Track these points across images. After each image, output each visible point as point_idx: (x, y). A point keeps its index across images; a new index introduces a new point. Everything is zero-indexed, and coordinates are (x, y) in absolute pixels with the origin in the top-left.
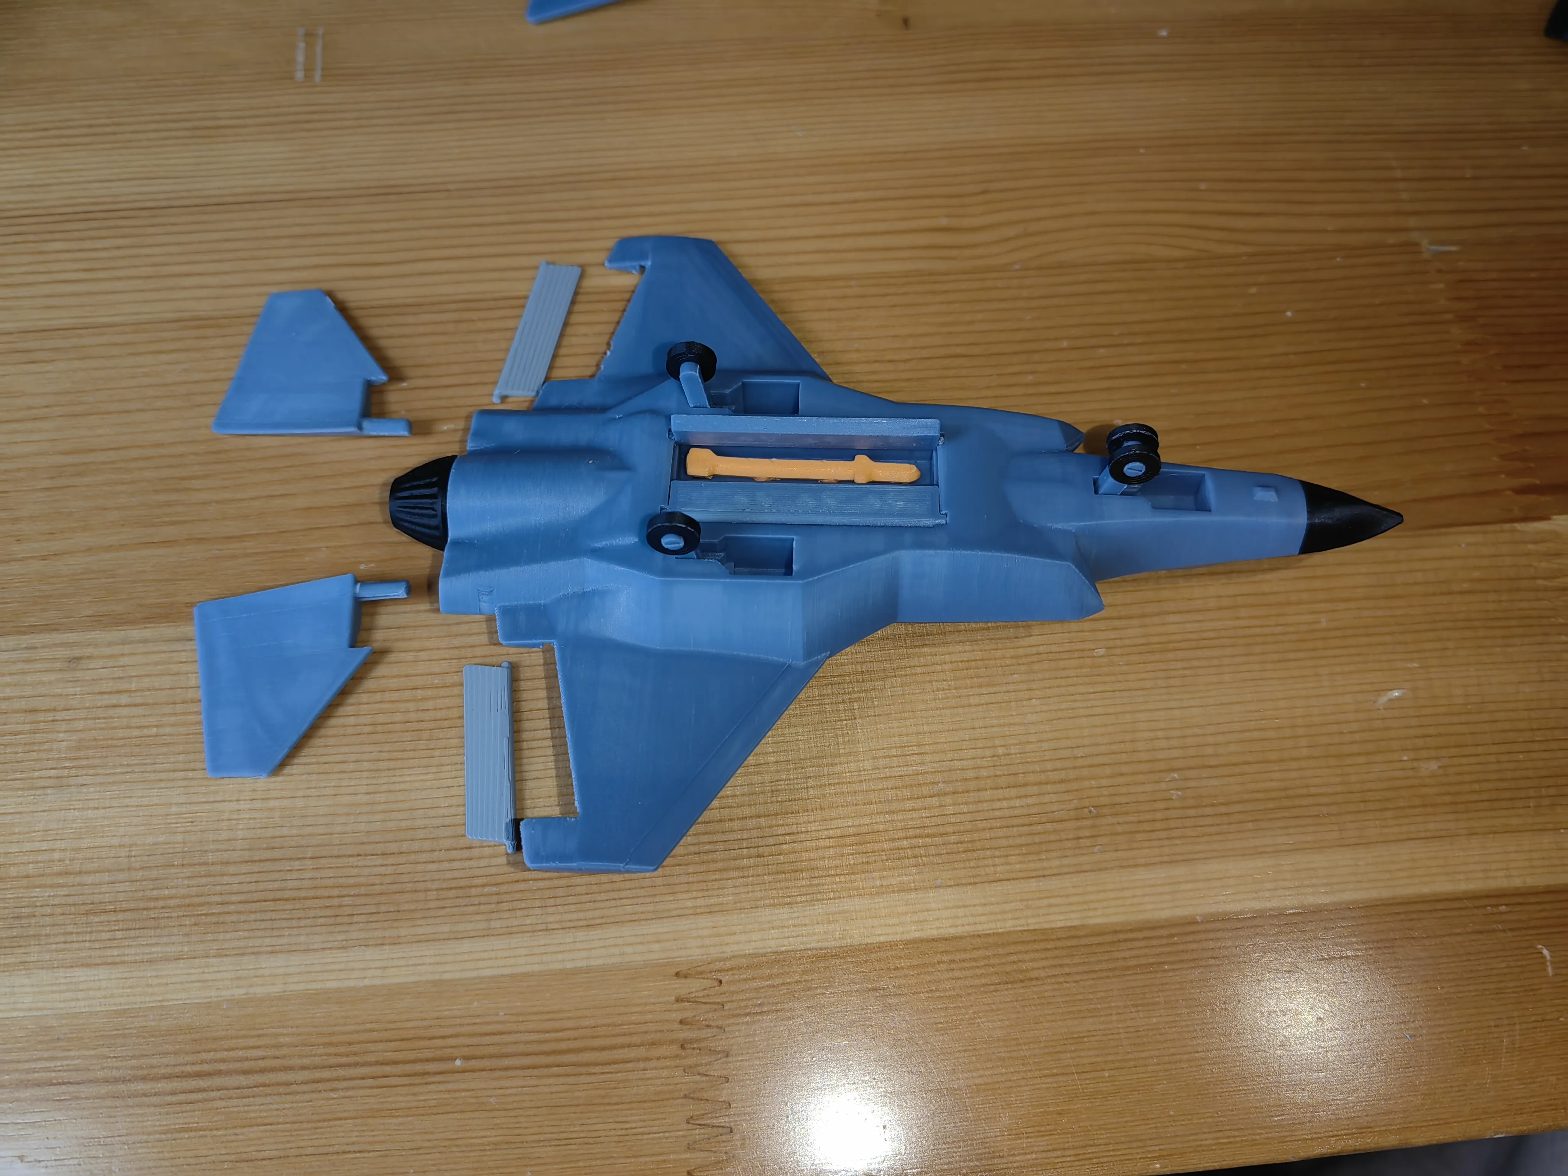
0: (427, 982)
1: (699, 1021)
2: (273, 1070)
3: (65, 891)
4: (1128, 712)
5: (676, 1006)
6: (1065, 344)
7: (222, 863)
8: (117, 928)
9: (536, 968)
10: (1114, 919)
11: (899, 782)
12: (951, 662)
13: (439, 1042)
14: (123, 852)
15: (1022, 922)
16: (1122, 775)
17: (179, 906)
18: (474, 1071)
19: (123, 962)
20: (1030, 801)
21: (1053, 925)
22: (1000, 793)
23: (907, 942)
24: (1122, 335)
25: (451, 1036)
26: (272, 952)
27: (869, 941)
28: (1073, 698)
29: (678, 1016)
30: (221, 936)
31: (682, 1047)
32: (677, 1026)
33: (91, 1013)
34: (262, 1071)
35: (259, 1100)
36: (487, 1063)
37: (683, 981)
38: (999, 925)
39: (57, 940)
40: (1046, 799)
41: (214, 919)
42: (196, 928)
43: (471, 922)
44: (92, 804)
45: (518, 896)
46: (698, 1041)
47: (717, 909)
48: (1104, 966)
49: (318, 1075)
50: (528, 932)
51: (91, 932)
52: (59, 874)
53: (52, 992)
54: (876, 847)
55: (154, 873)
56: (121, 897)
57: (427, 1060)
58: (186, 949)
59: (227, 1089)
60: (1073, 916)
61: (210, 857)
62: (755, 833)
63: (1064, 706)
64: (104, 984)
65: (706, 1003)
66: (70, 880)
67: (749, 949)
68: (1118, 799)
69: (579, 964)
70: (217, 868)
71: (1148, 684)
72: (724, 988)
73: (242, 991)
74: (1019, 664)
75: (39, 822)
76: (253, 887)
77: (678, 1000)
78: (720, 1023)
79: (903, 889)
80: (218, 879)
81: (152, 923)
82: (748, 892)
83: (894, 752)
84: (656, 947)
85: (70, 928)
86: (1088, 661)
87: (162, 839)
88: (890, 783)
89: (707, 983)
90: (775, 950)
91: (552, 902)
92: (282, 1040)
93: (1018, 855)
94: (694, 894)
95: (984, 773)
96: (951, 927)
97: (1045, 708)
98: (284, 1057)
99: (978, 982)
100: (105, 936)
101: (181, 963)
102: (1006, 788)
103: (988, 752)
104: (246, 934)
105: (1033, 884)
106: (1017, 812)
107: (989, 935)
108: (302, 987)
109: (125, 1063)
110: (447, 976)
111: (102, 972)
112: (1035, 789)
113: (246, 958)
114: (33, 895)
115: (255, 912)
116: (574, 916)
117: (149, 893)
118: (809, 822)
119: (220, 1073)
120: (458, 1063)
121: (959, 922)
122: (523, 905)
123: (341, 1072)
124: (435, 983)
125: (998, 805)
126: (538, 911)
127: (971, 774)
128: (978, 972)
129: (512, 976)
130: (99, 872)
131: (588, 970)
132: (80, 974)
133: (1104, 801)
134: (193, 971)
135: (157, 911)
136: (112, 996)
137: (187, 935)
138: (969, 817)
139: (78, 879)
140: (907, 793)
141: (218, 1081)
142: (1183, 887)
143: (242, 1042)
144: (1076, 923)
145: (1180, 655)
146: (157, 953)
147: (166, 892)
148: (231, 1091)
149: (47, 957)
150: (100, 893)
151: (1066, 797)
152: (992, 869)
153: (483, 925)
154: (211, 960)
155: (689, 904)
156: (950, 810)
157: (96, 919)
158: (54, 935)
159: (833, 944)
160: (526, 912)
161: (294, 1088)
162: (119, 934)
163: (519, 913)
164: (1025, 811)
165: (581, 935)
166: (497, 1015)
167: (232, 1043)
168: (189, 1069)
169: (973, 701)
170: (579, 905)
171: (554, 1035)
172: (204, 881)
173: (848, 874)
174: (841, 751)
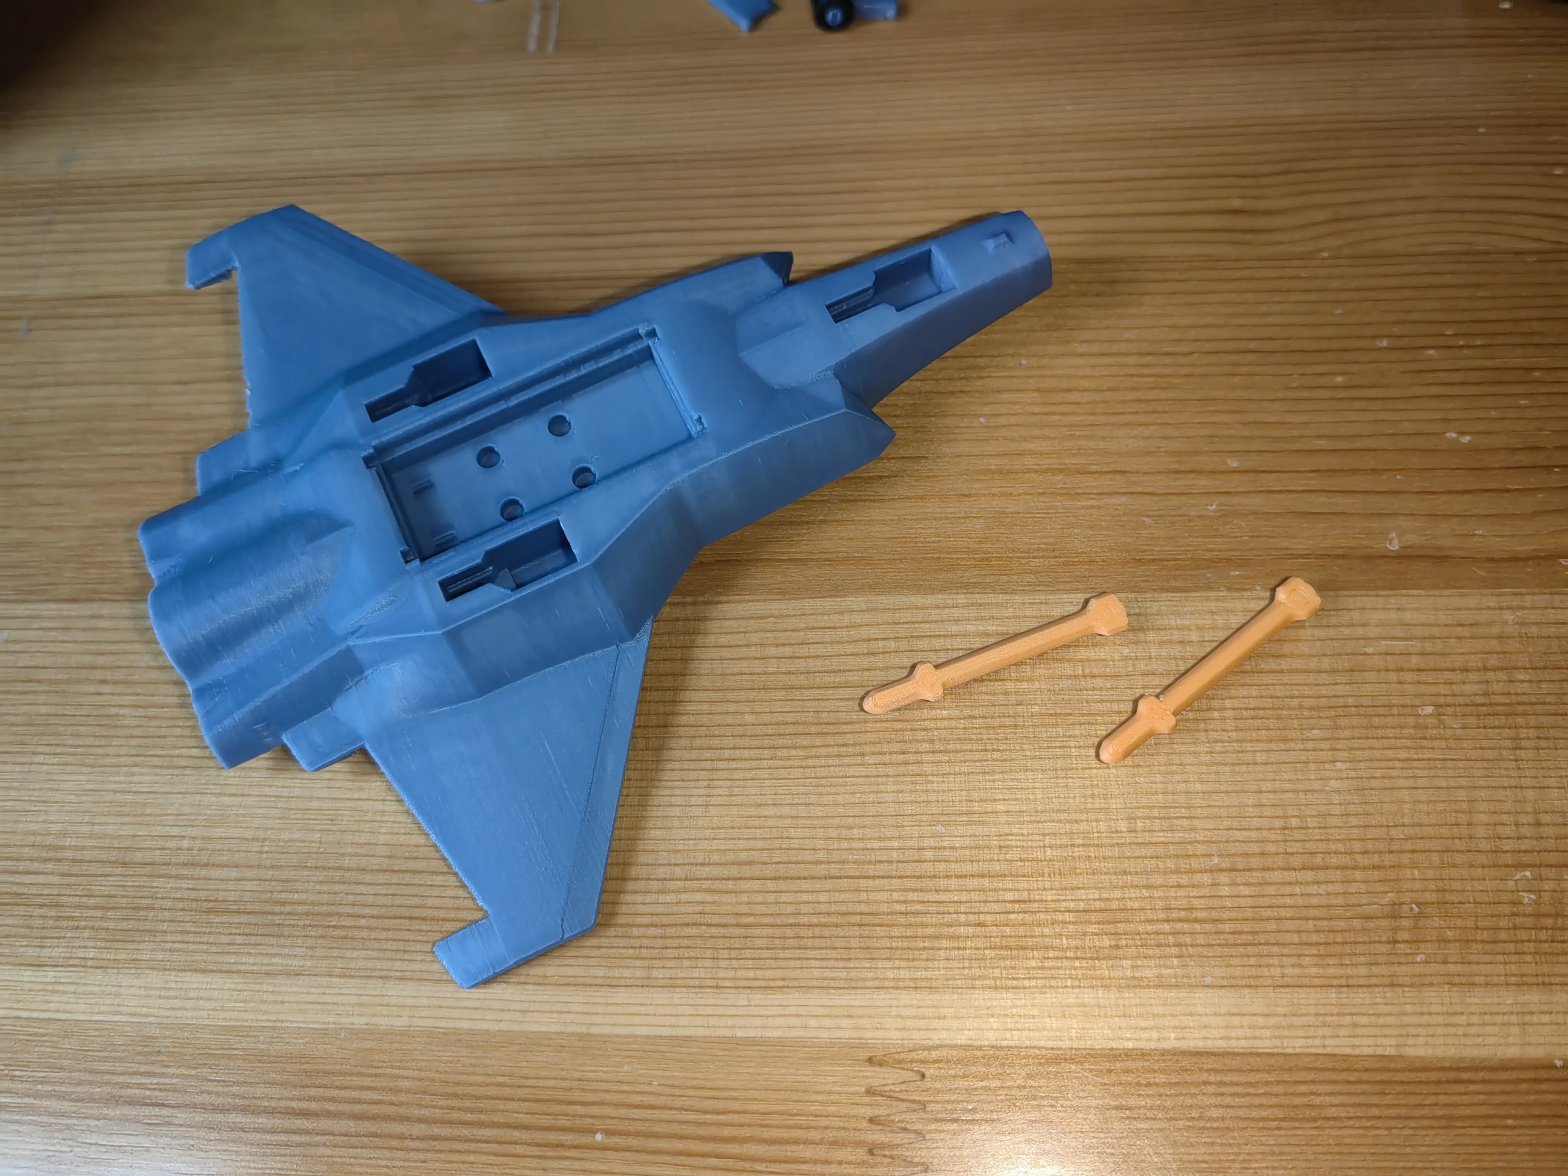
0: (573, 1034)
1: (893, 1121)
2: (387, 1118)
3: (191, 884)
4: (1462, 788)
5: (867, 1099)
6: (1385, 343)
7: (358, 870)
8: (238, 931)
9: (701, 1032)
10: (1440, 1052)
11: (1161, 850)
12: (1233, 709)
13: (579, 1109)
14: (255, 847)
15: (1317, 1042)
16: (1454, 866)
17: (307, 914)
18: (616, 1150)
19: (238, 972)
20: (1331, 888)
21: (1357, 1052)
22: (1291, 876)
23: (1164, 1053)
24: (1455, 335)
25: (594, 1104)
26: (401, 979)
27: (1114, 1045)
28: (1390, 764)
29: (868, 1112)
30: (348, 954)
31: (871, 1152)
32: (864, 1124)
33: (197, 1026)
34: (375, 1118)
35: (366, 1153)
36: (633, 1142)
37: (877, 1069)
38: (1286, 1042)
39: (174, 938)
40: (1353, 888)
41: (343, 933)
42: (321, 941)
43: (629, 967)
44: (229, 790)
45: (687, 942)
46: (892, 1146)
47: (924, 984)
48: (1426, 1111)
49: (437, 1131)
50: (695, 987)
51: (210, 933)
52: (185, 865)
53: (160, 997)
54: (1131, 927)
55: (285, 874)
56: (247, 897)
57: (563, 1129)
58: (308, 964)
59: (333, 1134)
60: (1385, 1041)
61: (347, 862)
62: (975, 896)
63: (1378, 773)
64: (216, 994)
65: (903, 1100)
66: (197, 872)
67: (962, 1039)
68: (1449, 897)
69: (752, 1033)
70: (353, 876)
71: (1490, 754)
72: (927, 1084)
73: (364, 1020)
74: (1321, 717)
75: (173, 804)
76: (388, 901)
77: (870, 1092)
78: (919, 1127)
79: (1161, 984)
80: (352, 887)
81: (276, 930)
82: (964, 968)
83: (1156, 813)
84: (846, 1022)
85: (188, 927)
86: (1410, 720)
87: (296, 836)
88: (1149, 851)
89: (907, 1075)
90: (994, 1043)
91: (725, 954)
92: (402, 1083)
93: (1315, 955)
94: (897, 963)
95: (1272, 848)
96: (1222, 1038)
97: (1353, 774)
98: (401, 1104)
99: (1254, 1114)
100: (225, 939)
101: (301, 981)
102: (1300, 869)
103: (1278, 823)
104: (375, 954)
105: (1332, 994)
106: (1314, 901)
107: (1272, 1054)
108: (429, 1023)
109: (226, 1089)
110: (595, 1030)
111: (215, 981)
112: (1339, 875)
113: (372, 982)
114: (154, 885)
115: (388, 930)
116: (751, 974)
117: (276, 896)
118: (1044, 889)
119: (329, 1114)
120: (599, 1137)
121: (1233, 1034)
122: (692, 954)
123: (464, 1132)
124: (582, 1037)
125: (1287, 890)
126: (708, 963)
127: (1255, 848)
128: (1257, 1101)
129: (671, 1038)
130: (227, 866)
131: (762, 1042)
132: (192, 980)
133: (1429, 897)
134: (313, 990)
135: (283, 917)
136: (223, 1009)
137: (311, 948)
138: (1250, 902)
139: (204, 873)
140: (1170, 864)
141: (324, 1124)
142: (1535, 1019)
143: (357, 1081)
144: (1391, 1051)
145: (1532, 720)
146: (277, 964)
147: (296, 896)
148: (337, 1138)
149: (160, 957)
150: (225, 891)
151: (1380, 887)
152: (1279, 970)
153: (640, 973)
154: (334, 980)
155: (890, 974)
156: (1226, 891)
157: (218, 920)
158: (171, 932)
159: (1067, 1044)
160: (694, 963)
161: (409, 1143)
162: (239, 939)
163: (686, 963)
164: (1324, 901)
165: (758, 998)
166: (650, 1084)
167: (347, 1080)
168: (294, 1104)
169: (1259, 758)
170: (757, 962)
171: (715, 1117)
172: (336, 888)
173: (1091, 958)
174: (1089, 806)
